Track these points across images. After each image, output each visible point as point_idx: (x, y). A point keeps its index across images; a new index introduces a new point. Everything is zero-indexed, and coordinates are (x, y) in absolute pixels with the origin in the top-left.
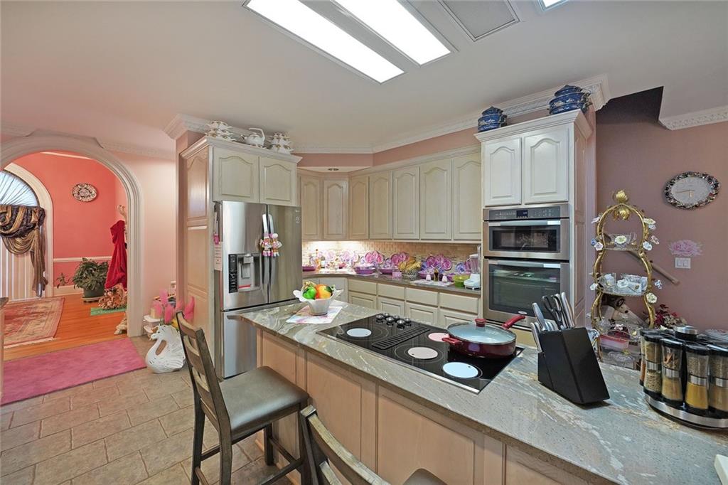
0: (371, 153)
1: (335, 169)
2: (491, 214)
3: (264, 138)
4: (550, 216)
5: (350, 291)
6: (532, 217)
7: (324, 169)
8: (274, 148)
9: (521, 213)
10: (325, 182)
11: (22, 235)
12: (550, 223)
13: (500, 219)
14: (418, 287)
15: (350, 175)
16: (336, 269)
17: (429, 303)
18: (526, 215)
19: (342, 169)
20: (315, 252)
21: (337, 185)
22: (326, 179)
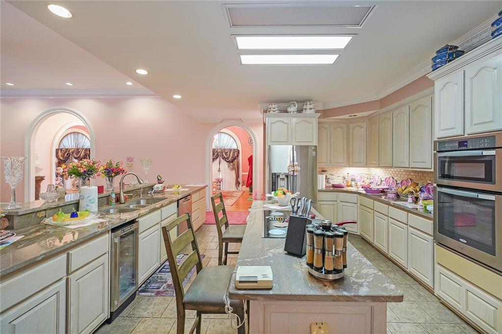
0: (379, 99)
1: (354, 116)
2: (440, 145)
3: (296, 107)
4: (486, 146)
5: (361, 205)
6: (471, 148)
7: (347, 116)
8: (304, 111)
9: (462, 144)
10: (351, 125)
11: (232, 162)
12: (485, 153)
13: (446, 150)
14: (394, 206)
15: (369, 118)
16: (358, 188)
17: (402, 221)
18: (466, 146)
19: (359, 115)
20: (347, 175)
21: (359, 126)
22: (352, 123)
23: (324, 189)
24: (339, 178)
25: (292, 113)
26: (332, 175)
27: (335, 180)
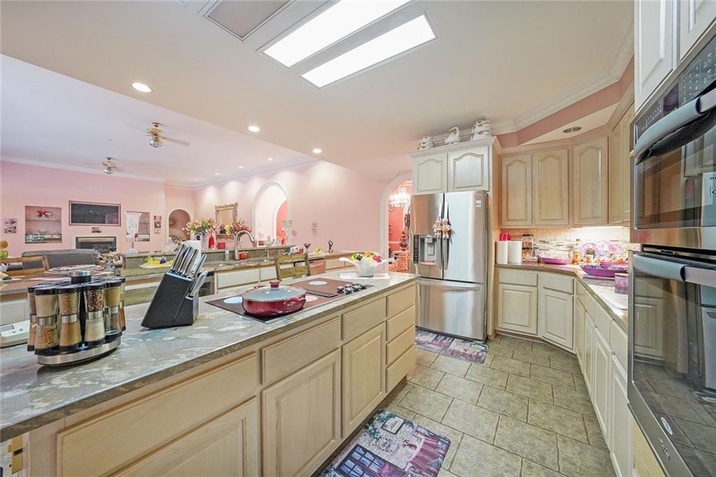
0: (617, 80)
1: (575, 129)
7: (561, 134)
15: (612, 126)
20: (575, 242)
21: (593, 147)
22: (577, 145)
23: (520, 264)
24: (561, 248)
25: (450, 144)
26: (544, 242)
27: (551, 252)
